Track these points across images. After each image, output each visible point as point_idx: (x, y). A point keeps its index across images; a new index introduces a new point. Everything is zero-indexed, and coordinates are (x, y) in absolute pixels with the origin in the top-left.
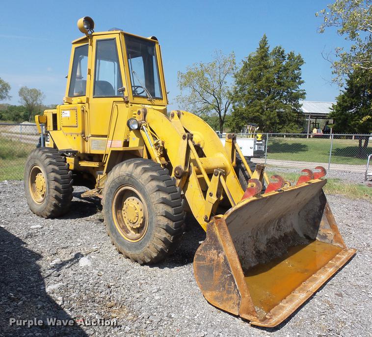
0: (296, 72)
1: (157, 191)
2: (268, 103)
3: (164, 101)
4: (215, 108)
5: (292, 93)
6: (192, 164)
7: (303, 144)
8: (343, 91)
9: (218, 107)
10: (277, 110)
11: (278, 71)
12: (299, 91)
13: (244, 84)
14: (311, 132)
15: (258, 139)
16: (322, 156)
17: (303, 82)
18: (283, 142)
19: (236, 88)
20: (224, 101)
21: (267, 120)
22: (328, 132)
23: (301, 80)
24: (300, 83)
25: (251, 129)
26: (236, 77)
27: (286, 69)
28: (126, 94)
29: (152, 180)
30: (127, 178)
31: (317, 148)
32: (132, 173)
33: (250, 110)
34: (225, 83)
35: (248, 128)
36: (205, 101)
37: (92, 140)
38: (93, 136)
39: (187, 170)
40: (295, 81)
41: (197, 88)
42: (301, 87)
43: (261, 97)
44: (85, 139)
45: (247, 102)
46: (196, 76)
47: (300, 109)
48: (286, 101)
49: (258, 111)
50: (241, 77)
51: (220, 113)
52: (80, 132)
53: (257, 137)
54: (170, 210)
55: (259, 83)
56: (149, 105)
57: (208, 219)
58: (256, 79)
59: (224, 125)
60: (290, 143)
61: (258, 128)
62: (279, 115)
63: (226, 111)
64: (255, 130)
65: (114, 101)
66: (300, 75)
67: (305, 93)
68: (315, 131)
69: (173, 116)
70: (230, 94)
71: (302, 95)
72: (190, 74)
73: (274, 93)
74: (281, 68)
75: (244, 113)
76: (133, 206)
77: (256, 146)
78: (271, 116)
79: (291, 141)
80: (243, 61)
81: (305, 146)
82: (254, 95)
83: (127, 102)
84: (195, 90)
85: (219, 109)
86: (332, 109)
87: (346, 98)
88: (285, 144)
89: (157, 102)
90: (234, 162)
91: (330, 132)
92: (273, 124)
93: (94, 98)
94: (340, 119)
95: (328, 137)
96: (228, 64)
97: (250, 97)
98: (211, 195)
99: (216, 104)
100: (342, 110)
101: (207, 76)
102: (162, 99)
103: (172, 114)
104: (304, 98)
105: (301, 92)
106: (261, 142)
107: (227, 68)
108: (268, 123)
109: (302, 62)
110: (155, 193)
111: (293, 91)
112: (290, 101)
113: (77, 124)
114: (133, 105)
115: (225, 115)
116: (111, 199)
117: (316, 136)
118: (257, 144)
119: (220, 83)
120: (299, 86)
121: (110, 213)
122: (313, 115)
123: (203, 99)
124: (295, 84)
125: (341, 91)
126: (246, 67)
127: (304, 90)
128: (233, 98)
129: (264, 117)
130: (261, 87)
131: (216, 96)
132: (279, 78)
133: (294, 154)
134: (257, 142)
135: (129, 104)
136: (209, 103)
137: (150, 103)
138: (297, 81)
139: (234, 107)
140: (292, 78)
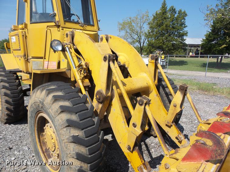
0: (183, 21)
1: (67, 126)
2: (167, 38)
3: (95, 28)
4: (138, 42)
5: (180, 32)
6: (114, 87)
7: (185, 61)
8: (208, 32)
9: (140, 41)
10: (172, 43)
11: (172, 20)
12: (184, 31)
13: (154, 28)
14: (189, 54)
15: (162, 59)
16: (196, 67)
17: (186, 26)
18: (174, 60)
19: (149, 31)
20: (143, 38)
21: (166, 48)
22: (198, 54)
23: (185, 25)
24: (185, 27)
25: (158, 53)
26: (149, 24)
27: (177, 19)
28: (57, 18)
29: (62, 112)
30: (41, 105)
31: (192, 63)
32: (44, 100)
33: (157, 42)
34: (143, 28)
35: (157, 52)
36: (132, 38)
37: (33, 61)
38: (33, 58)
39: (109, 94)
40: (182, 26)
41: (128, 31)
42: (185, 29)
43: (163, 35)
44: (27, 61)
45: (155, 38)
46: (128, 24)
47: (184, 41)
48: (177, 37)
49: (161, 43)
50: (152, 24)
51: (140, 45)
52: (23, 54)
53: (162, 57)
54: (84, 150)
55: (162, 27)
56: (81, 30)
57: (132, 149)
58: (160, 25)
59: (142, 51)
60: (178, 61)
61: (162, 52)
62: (173, 45)
63: (144, 44)
64: (161, 53)
65: (48, 26)
66: (185, 22)
67: (187, 33)
68: (191, 54)
69: (102, 39)
70: (146, 34)
71: (186, 34)
72: (124, 23)
73: (170, 32)
74: (174, 18)
75: (153, 44)
76: (50, 135)
77: (161, 62)
78: (169, 45)
79: (178, 59)
80: (153, 15)
81: (186, 62)
82: (159, 34)
83: (58, 26)
84: (127, 32)
85: (140, 43)
86: (202, 42)
87: (211, 35)
88: (175, 61)
89: (89, 28)
90: (156, 81)
91: (199, 54)
92: (169, 50)
93: (31, 23)
94: (207, 47)
95: (198, 57)
96: (145, 17)
97: (156, 35)
98: (134, 125)
99: (138, 39)
100: (209, 42)
101: (133, 24)
102: (93, 26)
103: (101, 38)
104: (187, 35)
105: (185, 32)
106: (164, 60)
107: (144, 20)
108: (167, 49)
109: (186, 15)
110: (65, 129)
111: (181, 32)
112: (179, 37)
113: (20, 47)
114: (64, 29)
115: (143, 45)
116: (33, 122)
117: (191, 57)
118: (162, 61)
119: (141, 28)
120: (184, 29)
121: (34, 135)
122: (190, 45)
123: (132, 37)
124: (182, 27)
125: (207, 31)
126: (155, 18)
127: (187, 31)
128: (148, 36)
129: (164, 46)
130: (163, 29)
131: (138, 35)
132: (173, 24)
133: (181, 66)
134: (162, 60)
135: (60, 28)
136: (135, 39)
137: (81, 28)
138: (183, 26)
139: (148, 41)
140: (180, 25)
